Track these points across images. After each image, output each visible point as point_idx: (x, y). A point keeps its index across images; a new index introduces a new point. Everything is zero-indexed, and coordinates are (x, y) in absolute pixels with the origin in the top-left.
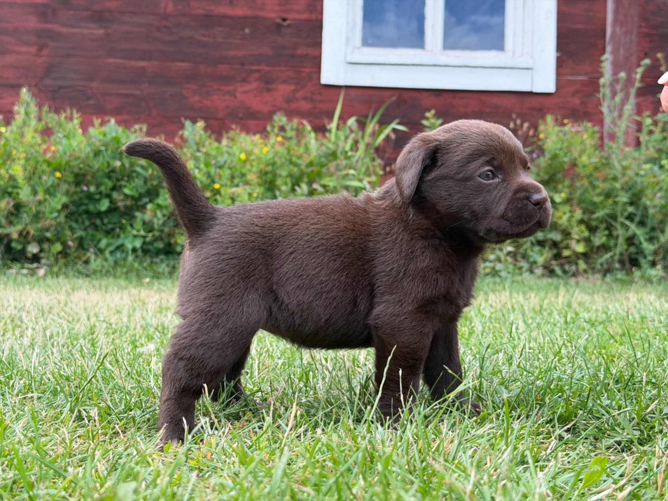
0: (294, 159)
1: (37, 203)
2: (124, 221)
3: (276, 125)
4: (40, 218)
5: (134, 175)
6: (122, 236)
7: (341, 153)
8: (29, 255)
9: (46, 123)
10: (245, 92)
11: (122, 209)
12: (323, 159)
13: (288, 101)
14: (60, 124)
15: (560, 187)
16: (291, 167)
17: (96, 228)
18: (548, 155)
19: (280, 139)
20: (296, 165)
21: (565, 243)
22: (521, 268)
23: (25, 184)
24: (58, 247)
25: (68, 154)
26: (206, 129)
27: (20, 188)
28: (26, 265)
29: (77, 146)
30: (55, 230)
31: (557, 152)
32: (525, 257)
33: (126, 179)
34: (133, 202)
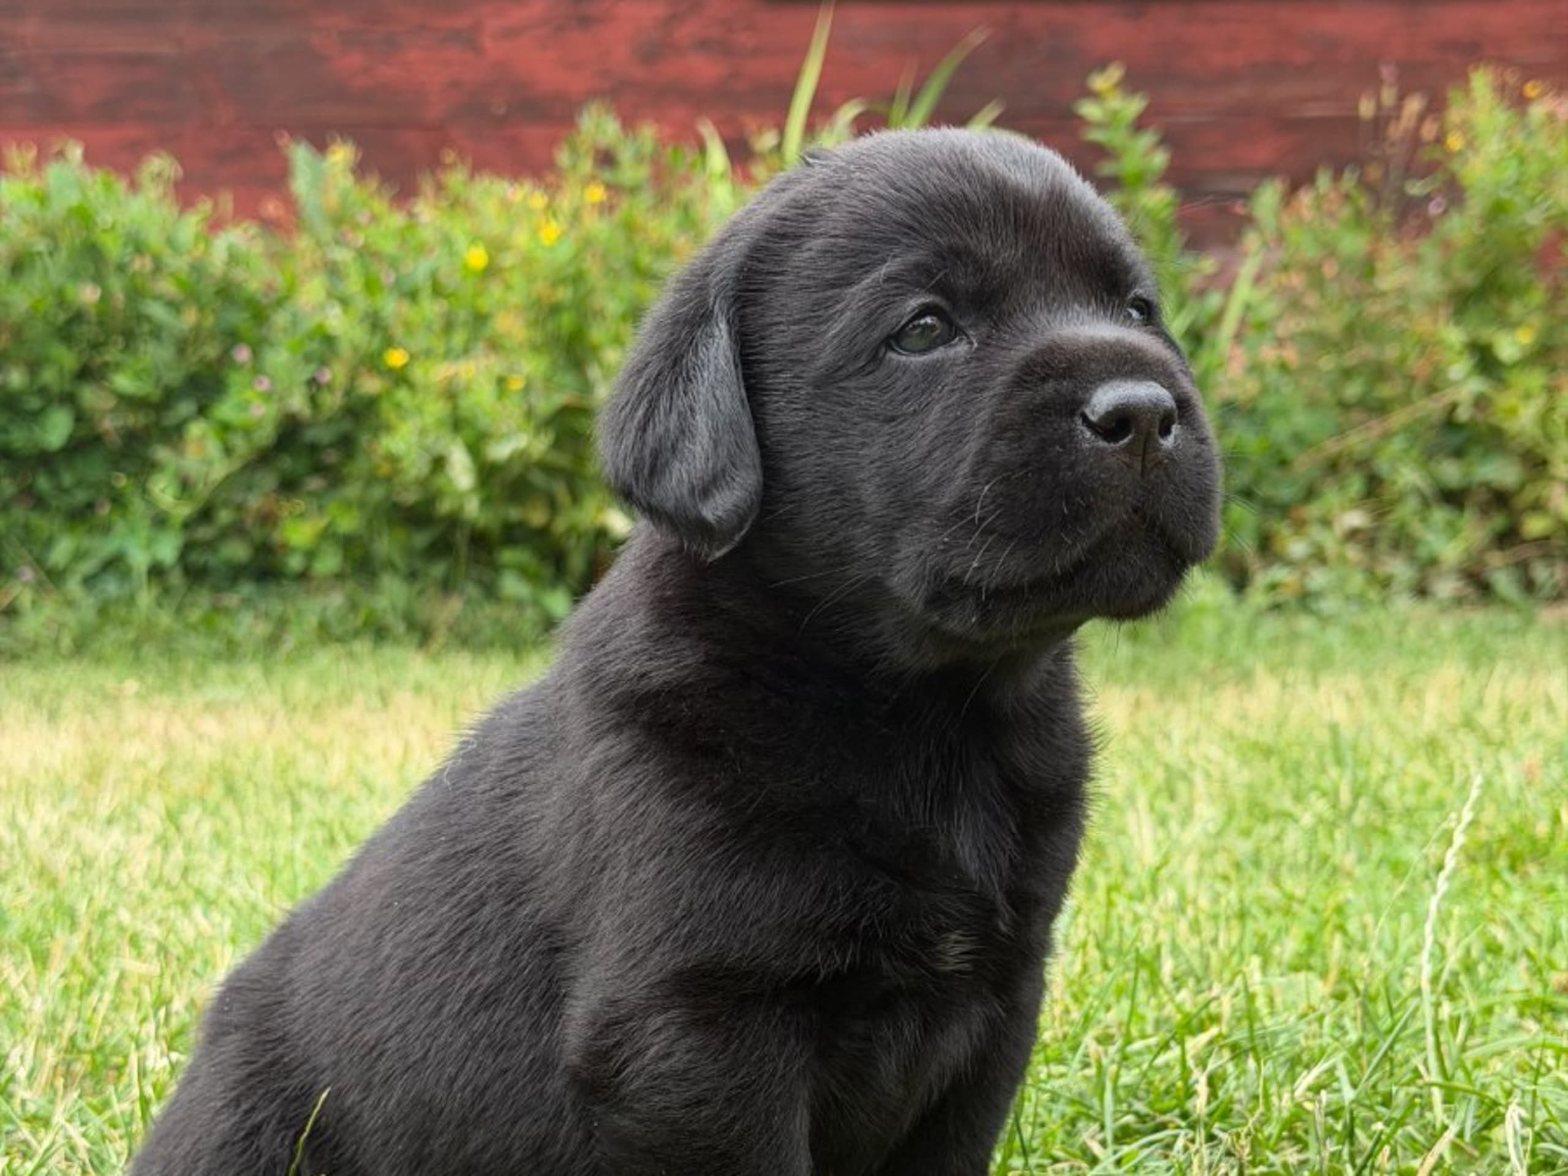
0: (645, 259)
2: (122, 482)
3: (586, 146)
5: (144, 328)
6: (120, 526)
10: (510, 33)
11: (115, 440)
13: (650, 55)
15: (1515, 309)
16: (638, 285)
17: (39, 503)
18: (1476, 206)
19: (596, 193)
20: (651, 277)
21: (1531, 492)
22: (1386, 583)
26: (360, 170)
31: (1506, 195)
32: (1403, 543)
33: (119, 342)
34: (152, 417)
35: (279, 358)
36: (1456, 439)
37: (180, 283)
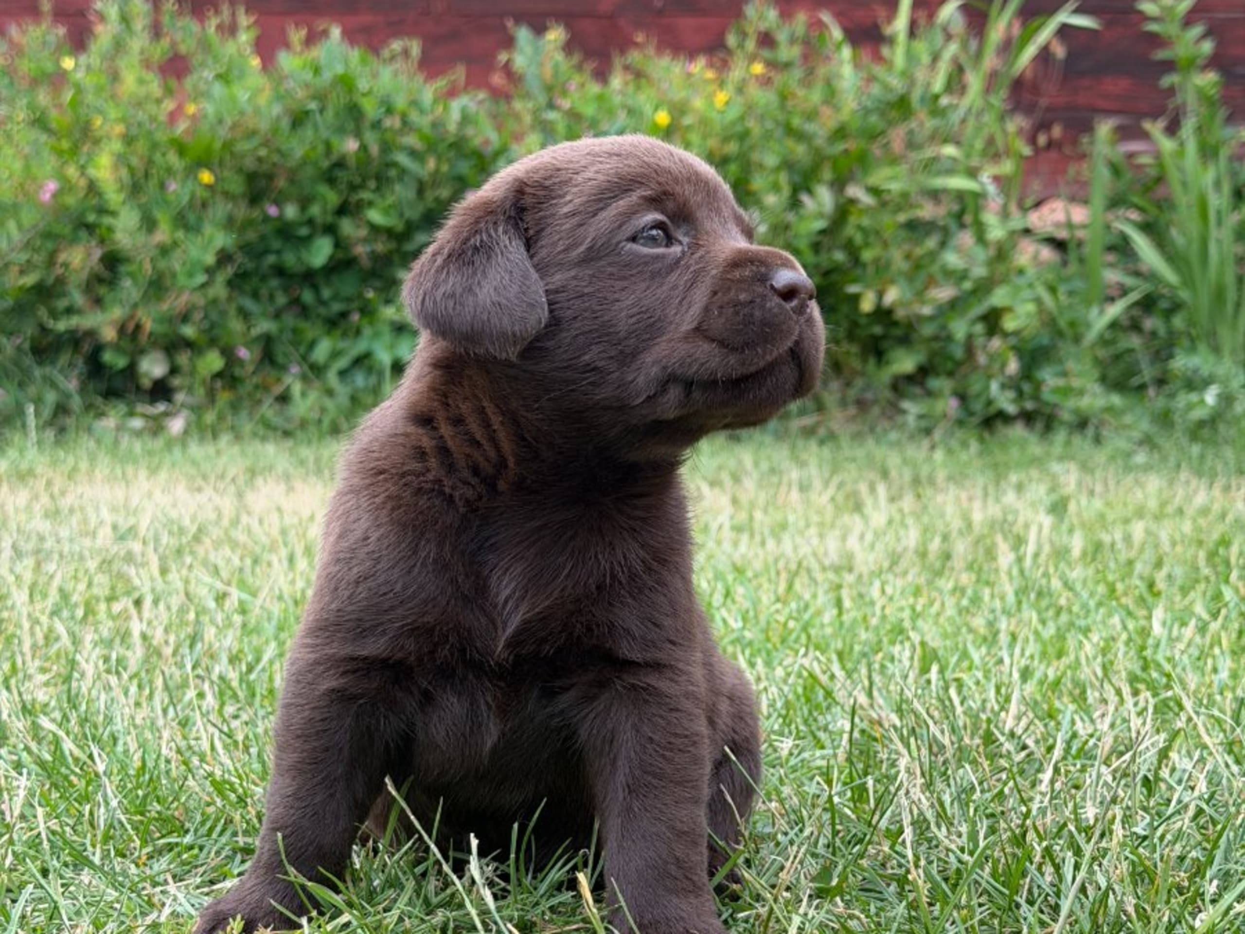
0: (796, 122)
1: (157, 252)
2: (370, 295)
3: (750, 30)
4: (167, 290)
5: (393, 173)
6: (367, 331)
7: (923, 99)
8: (146, 383)
9: (174, 44)
11: (366, 263)
12: (874, 119)
14: (205, 46)
16: (790, 143)
17: (304, 311)
19: (758, 68)
20: (800, 136)
23: (124, 203)
24: (213, 361)
25: (229, 121)
26: (568, 48)
27: (114, 214)
28: (141, 408)
29: (250, 99)
30: (206, 317)
33: (372, 184)
34: (392, 245)
37: (423, 137)
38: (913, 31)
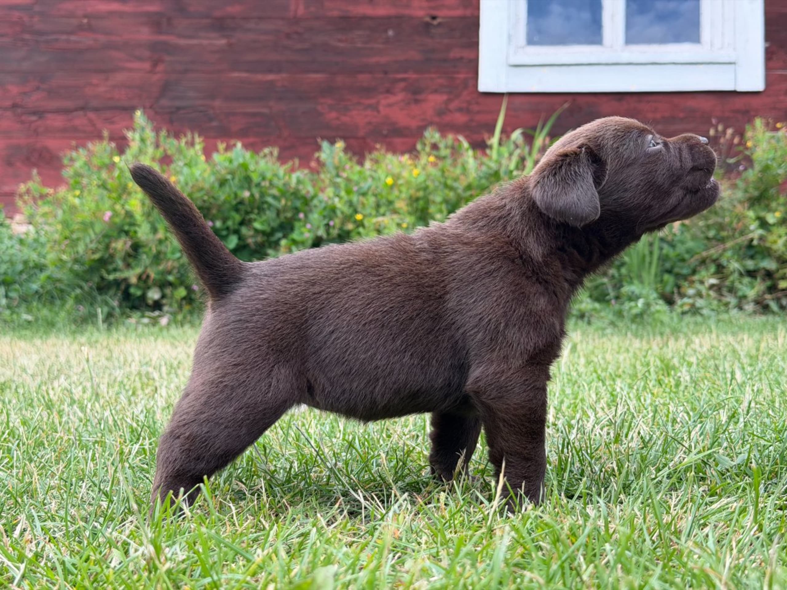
0: (449, 182)
1: (157, 242)
3: (427, 143)
4: (161, 260)
5: (265, 206)
7: (506, 173)
8: (150, 302)
9: (165, 151)
10: (390, 105)
11: (253, 246)
12: (484, 181)
13: (440, 113)
14: (180, 151)
15: (774, 205)
16: (447, 191)
18: (757, 167)
19: (432, 159)
20: (451, 188)
21: (781, 272)
22: (727, 304)
23: (143, 221)
24: (182, 292)
25: (190, 184)
26: (346, 150)
27: (139, 226)
28: (148, 313)
29: (200, 175)
30: (179, 272)
31: (769, 162)
32: (732, 290)
33: (256, 211)
34: (265, 238)
35: (315, 216)
36: (752, 252)
37: (280, 190)
38: (500, 144)
